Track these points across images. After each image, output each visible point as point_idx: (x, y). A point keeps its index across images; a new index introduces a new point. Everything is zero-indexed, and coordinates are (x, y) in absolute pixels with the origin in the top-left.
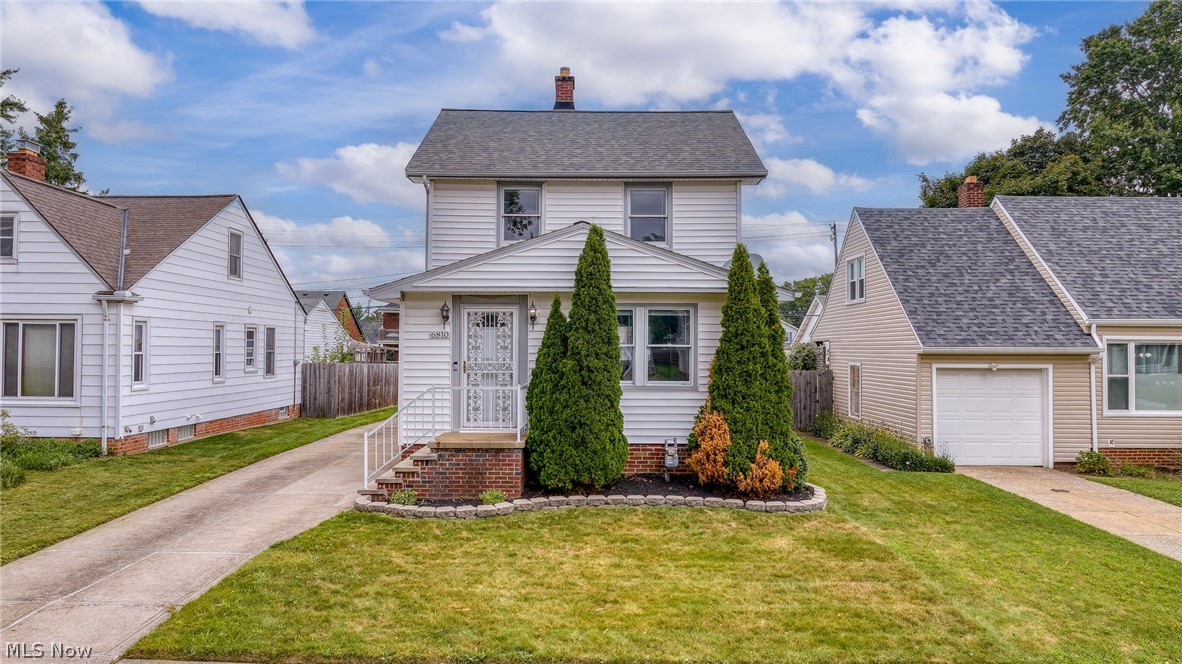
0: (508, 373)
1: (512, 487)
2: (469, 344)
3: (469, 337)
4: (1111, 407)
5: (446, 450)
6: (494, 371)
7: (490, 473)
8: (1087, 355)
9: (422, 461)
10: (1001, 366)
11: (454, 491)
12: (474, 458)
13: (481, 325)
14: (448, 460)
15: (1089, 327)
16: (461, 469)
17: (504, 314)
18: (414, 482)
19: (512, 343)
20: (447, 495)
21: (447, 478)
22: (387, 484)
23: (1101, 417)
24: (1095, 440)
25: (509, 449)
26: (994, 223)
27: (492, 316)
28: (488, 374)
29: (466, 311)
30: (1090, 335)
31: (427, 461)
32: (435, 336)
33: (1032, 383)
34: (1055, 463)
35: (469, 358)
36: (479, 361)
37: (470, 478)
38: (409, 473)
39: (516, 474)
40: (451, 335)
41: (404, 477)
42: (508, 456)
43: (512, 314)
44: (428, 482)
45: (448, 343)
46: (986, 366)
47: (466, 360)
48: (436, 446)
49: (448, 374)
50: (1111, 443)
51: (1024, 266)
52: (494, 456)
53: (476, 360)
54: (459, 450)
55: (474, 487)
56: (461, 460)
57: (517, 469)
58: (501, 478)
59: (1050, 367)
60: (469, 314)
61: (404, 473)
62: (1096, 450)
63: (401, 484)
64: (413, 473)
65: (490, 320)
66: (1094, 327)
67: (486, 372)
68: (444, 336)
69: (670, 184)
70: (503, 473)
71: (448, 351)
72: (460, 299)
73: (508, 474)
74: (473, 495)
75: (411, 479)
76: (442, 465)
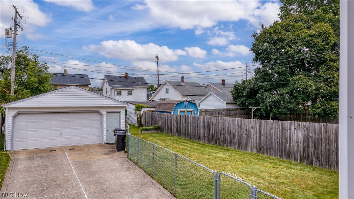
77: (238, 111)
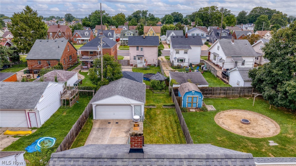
77: (252, 89)
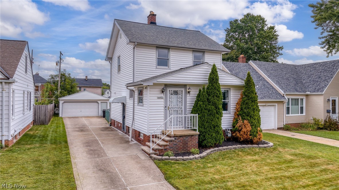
0: (181, 110)
1: (196, 147)
2: (170, 100)
3: (170, 98)
4: (287, 114)
5: (177, 136)
6: (177, 109)
7: (189, 143)
8: (283, 101)
9: (169, 141)
10: (268, 104)
11: (179, 150)
12: (185, 138)
13: (173, 94)
14: (177, 140)
15: (284, 95)
16: (181, 142)
17: (180, 91)
18: (167, 148)
19: (182, 100)
20: (177, 152)
21: (177, 146)
22: (158, 150)
23: (285, 116)
24: (285, 122)
25: (195, 135)
26: (251, 67)
27: (177, 92)
28: (175, 110)
29: (169, 90)
30: (284, 96)
31: (171, 141)
32: (159, 98)
33: (272, 108)
34: (277, 128)
35: (169, 105)
36: (173, 106)
37: (184, 145)
38: (165, 145)
39: (197, 143)
40: (164, 98)
41: (164, 147)
42: (195, 137)
43: (182, 91)
44: (171, 148)
45: (163, 100)
46: (265, 104)
47: (168, 106)
48: (174, 136)
49: (163, 111)
50: (287, 122)
51: (263, 79)
52: (191, 137)
53: (172, 106)
54: (180, 136)
55: (185, 148)
56: (181, 140)
57: (197, 141)
58: (193, 144)
59: (277, 104)
60: (169, 91)
61: (164, 145)
62: (285, 124)
63: (163, 149)
64: (167, 145)
65: (176, 93)
66: (285, 94)
67: (175, 109)
68: (162, 98)
69: (204, 52)
70: (193, 143)
71: (163, 103)
72: (167, 86)
73: (195, 143)
74: (185, 151)
75: (166, 147)
76: (176, 141)
